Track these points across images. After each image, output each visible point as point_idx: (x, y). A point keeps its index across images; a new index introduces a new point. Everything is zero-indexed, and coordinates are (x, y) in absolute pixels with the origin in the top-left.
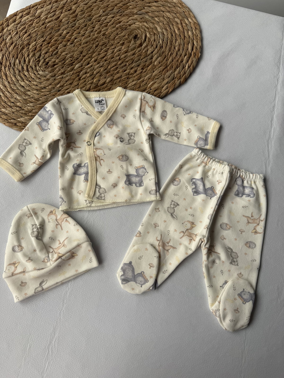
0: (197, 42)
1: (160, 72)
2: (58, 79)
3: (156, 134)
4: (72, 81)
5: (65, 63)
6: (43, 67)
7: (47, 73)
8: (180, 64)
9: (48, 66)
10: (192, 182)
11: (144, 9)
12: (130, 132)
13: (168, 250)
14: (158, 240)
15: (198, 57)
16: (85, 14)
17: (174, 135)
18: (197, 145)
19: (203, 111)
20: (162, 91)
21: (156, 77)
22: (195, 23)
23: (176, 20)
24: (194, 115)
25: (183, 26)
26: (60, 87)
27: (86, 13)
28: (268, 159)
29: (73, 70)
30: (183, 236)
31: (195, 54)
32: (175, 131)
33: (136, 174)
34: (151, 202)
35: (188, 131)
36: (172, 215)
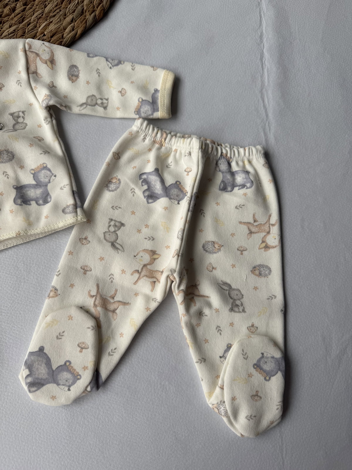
1: (56, 6)
3: (61, 105)
10: (141, 180)
12: (15, 111)
13: (114, 311)
14: (93, 296)
17: (96, 104)
18: (140, 114)
19: (143, 59)
20: (64, 36)
21: (51, 14)
24: (127, 67)
28: (267, 120)
30: (139, 278)
32: (98, 96)
33: (34, 182)
34: (69, 228)
35: (120, 94)
36: (113, 245)
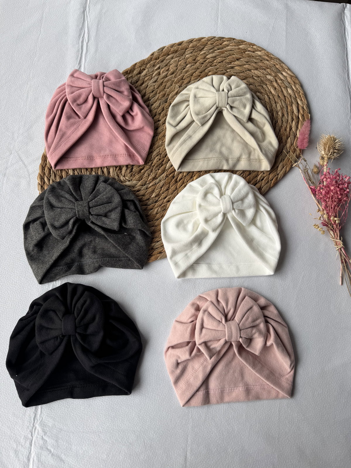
0: (301, 100)
2: (150, 187)
4: (168, 186)
5: (153, 165)
6: (129, 175)
7: (135, 182)
8: (289, 133)
9: (134, 174)
11: (227, 72)
15: (308, 118)
16: (158, 95)
22: (292, 76)
23: (269, 77)
25: (279, 84)
26: (156, 196)
27: (159, 93)
29: (164, 171)
31: (303, 116)
